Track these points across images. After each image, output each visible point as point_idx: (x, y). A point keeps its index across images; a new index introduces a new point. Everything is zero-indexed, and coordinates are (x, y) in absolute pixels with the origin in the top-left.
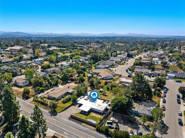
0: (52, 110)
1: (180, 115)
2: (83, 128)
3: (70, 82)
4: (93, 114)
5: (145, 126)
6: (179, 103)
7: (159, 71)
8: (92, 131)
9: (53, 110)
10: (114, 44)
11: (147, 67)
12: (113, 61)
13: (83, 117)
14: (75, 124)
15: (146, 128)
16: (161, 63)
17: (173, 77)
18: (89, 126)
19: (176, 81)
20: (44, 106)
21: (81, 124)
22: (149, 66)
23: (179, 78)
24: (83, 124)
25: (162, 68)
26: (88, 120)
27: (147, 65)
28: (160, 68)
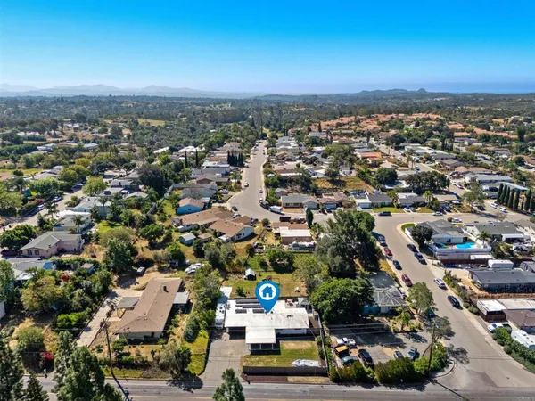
0: (172, 373)
1: (442, 288)
2: (300, 388)
3: (144, 272)
4: (288, 345)
5: (407, 332)
6: (424, 262)
7: (332, 195)
8: (326, 388)
9: (175, 373)
10: (137, 123)
11: (298, 187)
12: (209, 181)
13: (273, 362)
14: (274, 388)
15: (413, 336)
16: (326, 175)
17: (368, 206)
18: (311, 379)
19: (381, 215)
20: (140, 373)
21: (287, 381)
22: (303, 185)
23: (379, 205)
24: (290, 379)
25: (330, 186)
26: (295, 363)
27: (297, 182)
28: (328, 187)
